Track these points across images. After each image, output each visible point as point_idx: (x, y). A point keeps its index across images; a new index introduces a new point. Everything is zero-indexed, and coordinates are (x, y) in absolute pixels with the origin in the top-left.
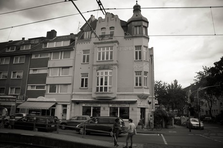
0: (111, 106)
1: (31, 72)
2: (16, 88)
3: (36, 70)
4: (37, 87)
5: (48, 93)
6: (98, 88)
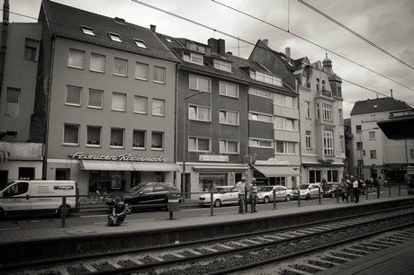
0: (329, 169)
2: (229, 142)
5: (276, 153)
6: (325, 150)
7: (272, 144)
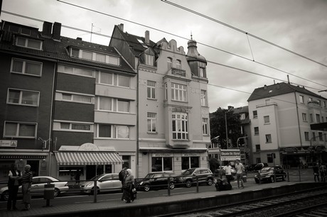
0: (183, 155)
1: (59, 97)
2: (21, 125)
3: (70, 95)
4: (74, 126)
5: (98, 137)
6: (174, 134)
7: (92, 127)
